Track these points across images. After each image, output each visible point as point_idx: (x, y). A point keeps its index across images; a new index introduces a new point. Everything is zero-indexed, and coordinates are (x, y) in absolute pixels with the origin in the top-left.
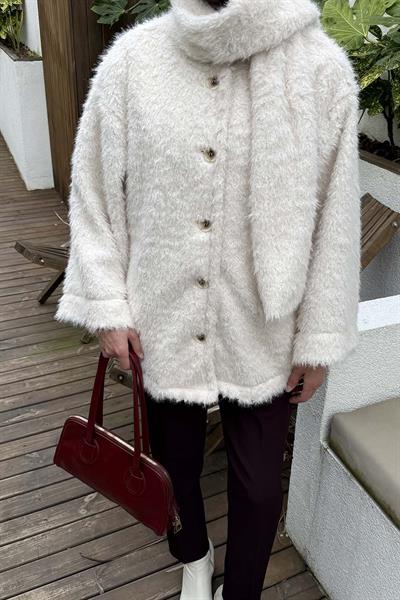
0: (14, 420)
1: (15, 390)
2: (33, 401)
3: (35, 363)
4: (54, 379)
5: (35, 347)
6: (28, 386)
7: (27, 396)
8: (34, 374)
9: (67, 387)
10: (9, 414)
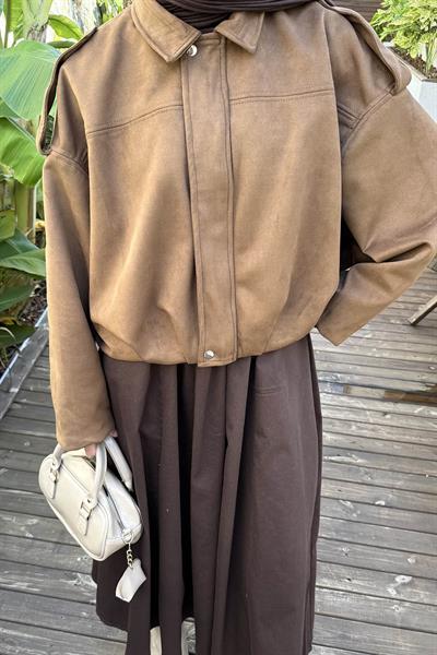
0: (333, 458)
1: (338, 429)
6: (354, 429)
7: (351, 439)
8: (361, 418)
9: (396, 446)
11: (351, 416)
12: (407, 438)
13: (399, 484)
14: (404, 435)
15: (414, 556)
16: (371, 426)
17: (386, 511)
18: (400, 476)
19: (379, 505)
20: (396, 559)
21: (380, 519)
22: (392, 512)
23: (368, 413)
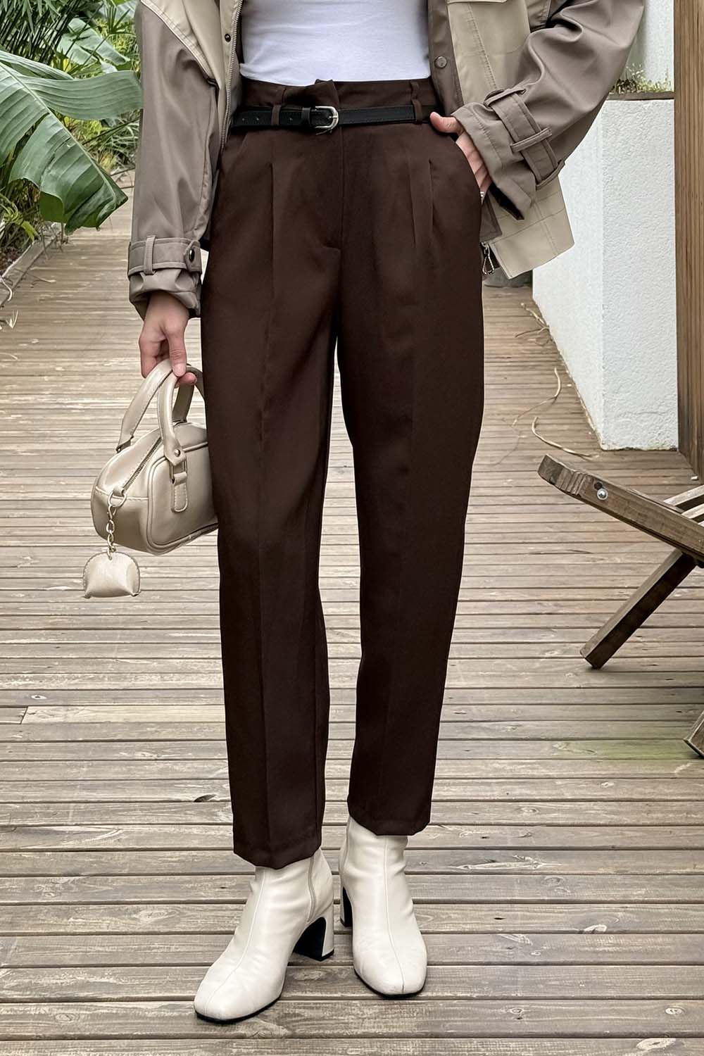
0: (479, 867)
1: (491, 814)
2: (533, 842)
3: (552, 774)
4: (598, 813)
5: (557, 744)
6: (526, 814)
7: (522, 832)
8: (546, 793)
9: (629, 832)
10: (470, 855)
11: (518, 791)
12: (657, 816)
13: (638, 893)
14: (649, 812)
15: (681, 1003)
16: (568, 805)
17: (612, 939)
18: (642, 880)
19: (593, 932)
20: (640, 1013)
21: (595, 952)
22: (623, 939)
23: (559, 782)
